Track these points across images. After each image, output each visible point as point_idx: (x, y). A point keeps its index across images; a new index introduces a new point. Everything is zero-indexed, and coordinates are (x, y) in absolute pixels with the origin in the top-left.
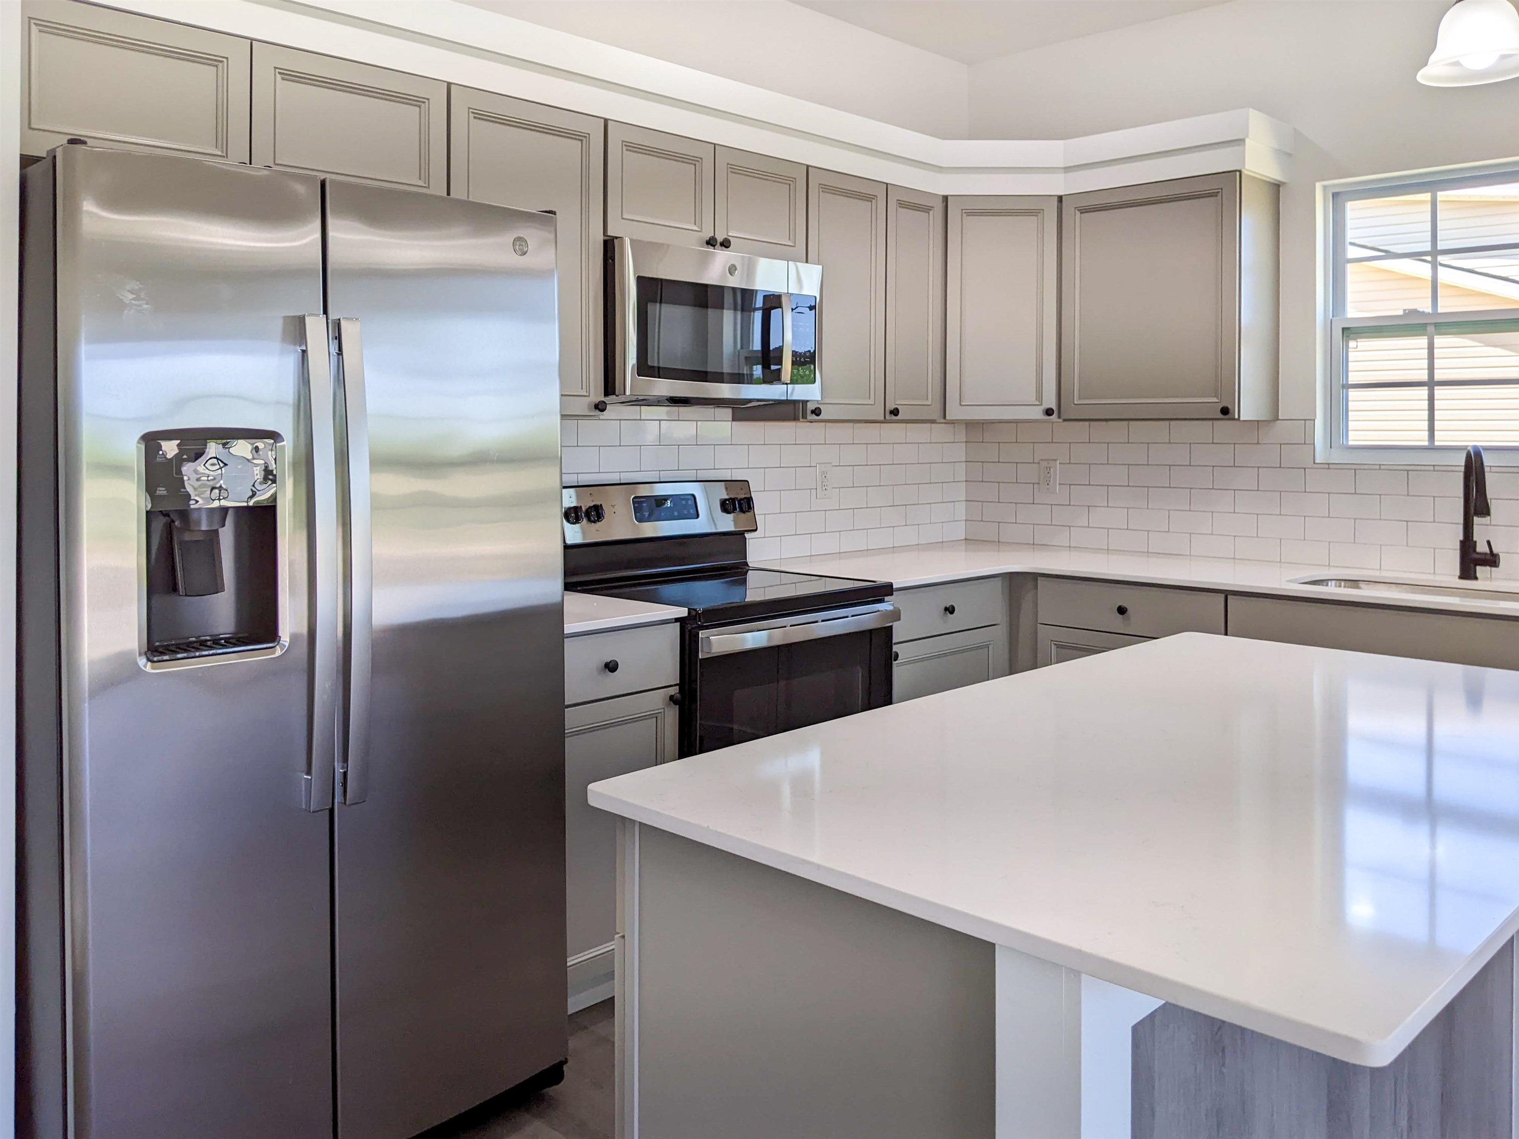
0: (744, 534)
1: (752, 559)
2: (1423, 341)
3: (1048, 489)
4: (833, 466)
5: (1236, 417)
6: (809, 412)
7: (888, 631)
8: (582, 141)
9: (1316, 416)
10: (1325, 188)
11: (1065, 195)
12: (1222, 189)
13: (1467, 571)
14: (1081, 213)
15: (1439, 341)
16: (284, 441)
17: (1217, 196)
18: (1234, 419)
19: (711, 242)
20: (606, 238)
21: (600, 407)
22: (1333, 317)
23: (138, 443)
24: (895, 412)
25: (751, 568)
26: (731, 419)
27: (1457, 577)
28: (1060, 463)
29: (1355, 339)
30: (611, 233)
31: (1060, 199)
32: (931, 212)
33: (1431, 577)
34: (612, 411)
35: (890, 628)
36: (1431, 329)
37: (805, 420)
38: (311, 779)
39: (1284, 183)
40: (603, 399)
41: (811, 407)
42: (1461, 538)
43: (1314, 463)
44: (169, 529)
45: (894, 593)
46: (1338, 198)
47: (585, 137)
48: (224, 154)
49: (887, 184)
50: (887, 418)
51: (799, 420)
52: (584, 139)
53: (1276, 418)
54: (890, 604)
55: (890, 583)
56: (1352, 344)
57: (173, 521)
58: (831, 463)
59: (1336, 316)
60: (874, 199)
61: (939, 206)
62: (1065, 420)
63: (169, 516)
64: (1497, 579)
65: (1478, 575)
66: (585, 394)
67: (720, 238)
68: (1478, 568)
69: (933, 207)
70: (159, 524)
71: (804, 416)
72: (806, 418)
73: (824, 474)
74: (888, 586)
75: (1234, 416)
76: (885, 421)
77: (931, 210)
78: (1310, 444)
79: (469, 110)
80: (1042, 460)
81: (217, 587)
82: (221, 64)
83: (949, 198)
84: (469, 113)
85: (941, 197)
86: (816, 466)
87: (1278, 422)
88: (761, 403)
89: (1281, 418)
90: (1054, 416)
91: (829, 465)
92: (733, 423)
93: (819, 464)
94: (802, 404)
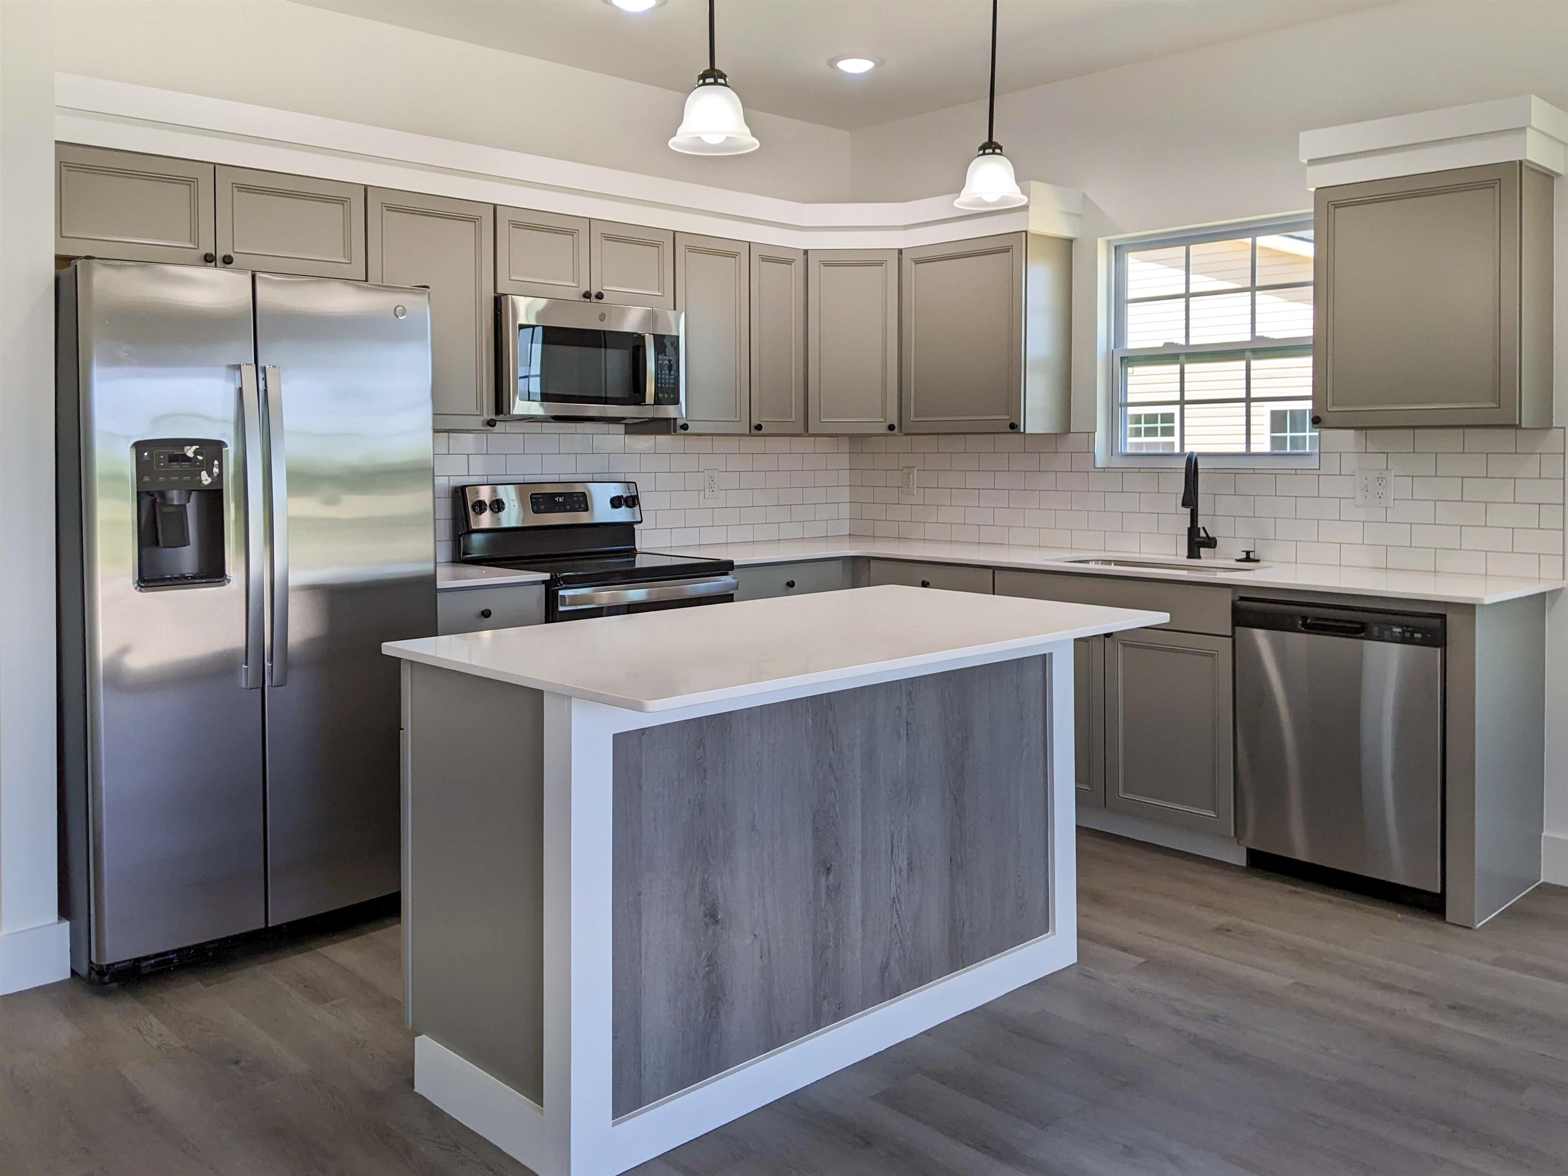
0: (634, 525)
1: (639, 544)
2: (1177, 368)
3: (908, 492)
4: (720, 472)
5: (1022, 430)
6: (678, 428)
8: (475, 222)
9: (1096, 429)
10: (1109, 242)
11: (905, 248)
12: (1012, 246)
13: (1193, 553)
14: (916, 264)
15: (1188, 367)
16: (227, 447)
17: (1009, 251)
18: (1020, 432)
19: (587, 295)
20: (496, 295)
21: (491, 423)
22: (1115, 347)
23: (131, 447)
24: (759, 427)
25: (638, 552)
26: (624, 433)
27: (1186, 557)
28: (917, 470)
29: (1131, 366)
30: (499, 291)
31: (900, 251)
32: (793, 264)
33: (1174, 558)
34: (499, 427)
35: (732, 596)
36: (1182, 358)
37: (675, 433)
38: (247, 668)
39: (1075, 239)
40: (494, 417)
41: (680, 422)
42: (1189, 526)
43: (1095, 468)
44: (154, 503)
45: (735, 569)
46: (1119, 251)
47: (478, 219)
48: (196, 247)
49: (749, 243)
50: (752, 432)
51: (670, 433)
52: (477, 221)
53: (1069, 432)
54: (731, 577)
55: (731, 560)
56: (1130, 370)
57: (155, 499)
58: (718, 469)
59: (1118, 347)
60: (737, 255)
61: (800, 258)
62: (906, 434)
63: (152, 496)
64: (1219, 558)
65: (1201, 555)
66: (479, 413)
67: (594, 292)
68: (1202, 549)
69: (795, 260)
70: (147, 501)
71: (675, 431)
72: (676, 432)
73: (712, 478)
74: (731, 562)
75: (1020, 429)
76: (751, 435)
77: (793, 262)
78: (1091, 452)
79: (382, 206)
80: (904, 467)
81: (185, 542)
82: (192, 184)
83: (809, 251)
84: (382, 208)
85: (803, 251)
86: (704, 472)
87: (1070, 435)
88: (634, 420)
89: (1072, 431)
90: (896, 431)
91: (716, 471)
92: (626, 436)
93: (707, 470)
94: (672, 421)
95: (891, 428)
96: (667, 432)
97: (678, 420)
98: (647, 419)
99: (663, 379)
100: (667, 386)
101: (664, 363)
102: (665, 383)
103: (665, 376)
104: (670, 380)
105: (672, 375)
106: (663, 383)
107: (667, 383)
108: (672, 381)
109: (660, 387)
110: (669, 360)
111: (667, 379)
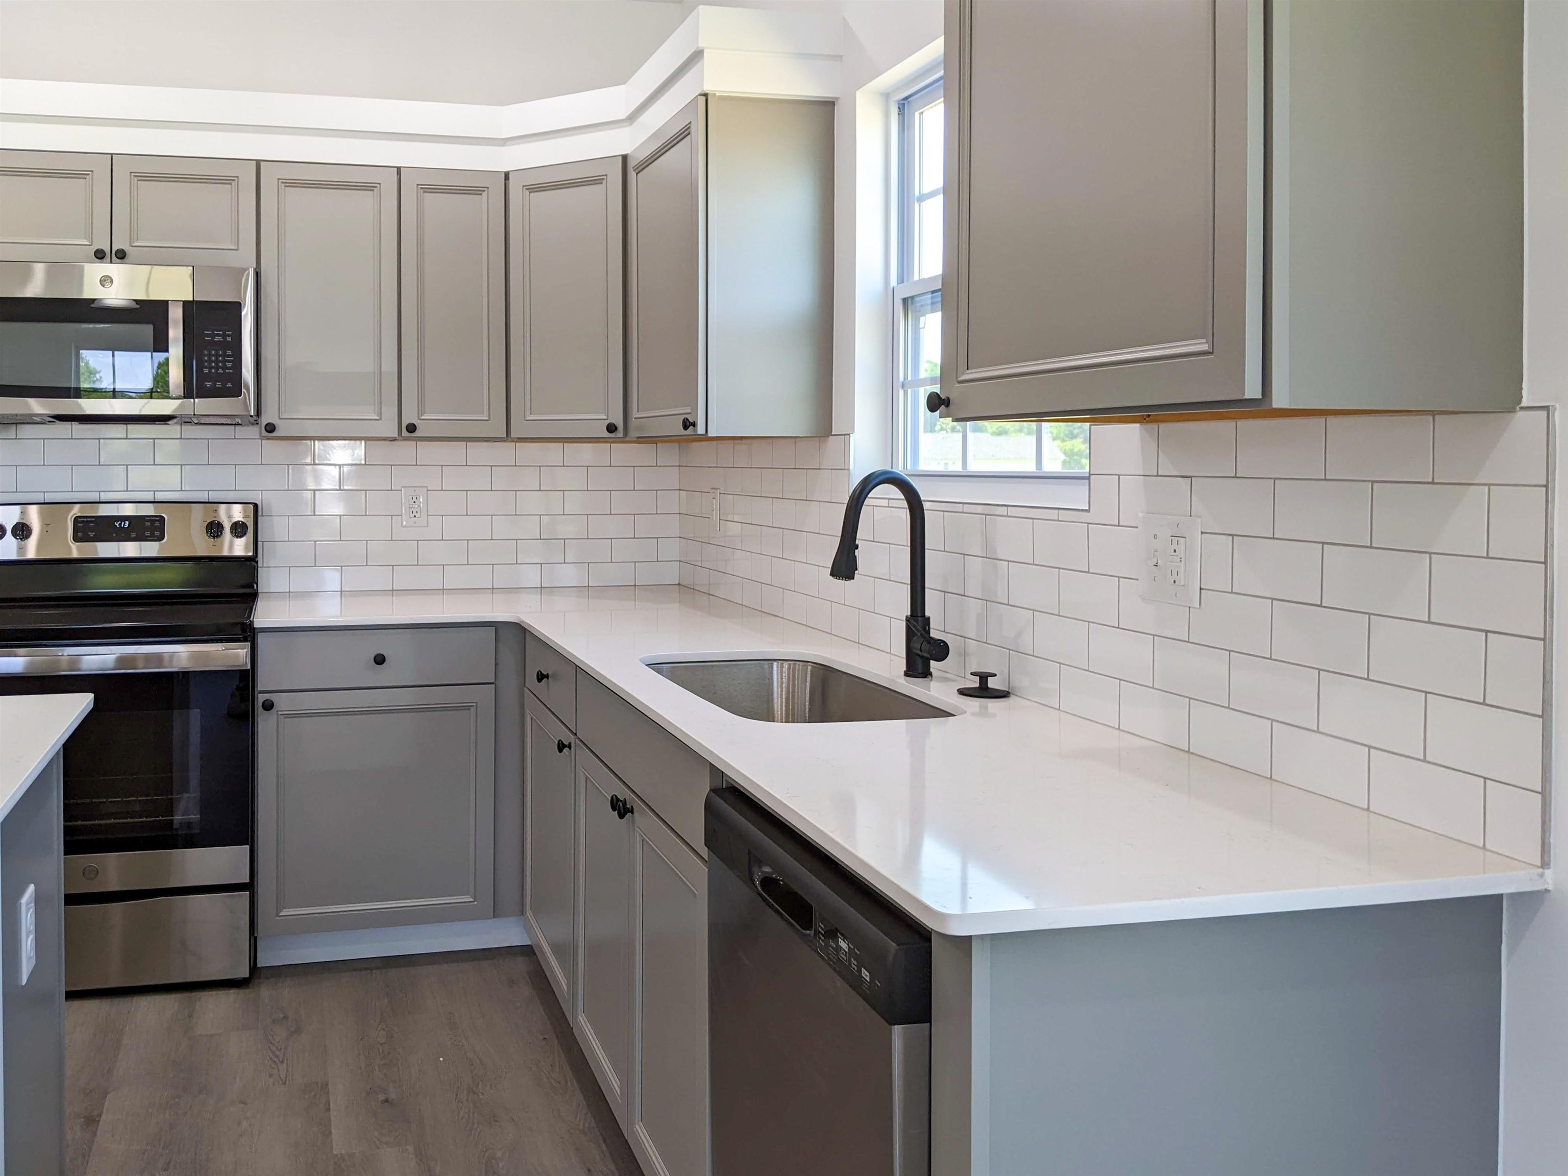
3: (714, 525)
4: (430, 491)
5: (702, 432)
9: (853, 429)
10: (885, 96)
11: (628, 153)
12: (691, 123)
13: (914, 667)
14: (636, 174)
19: (99, 254)
22: (897, 284)
26: (260, 437)
28: (720, 493)
31: (624, 159)
32: (485, 194)
39: (836, 100)
42: (909, 614)
49: (399, 168)
53: (830, 434)
58: (426, 487)
59: (904, 281)
60: (377, 187)
61: (498, 185)
69: (487, 188)
73: (414, 500)
75: (697, 430)
76: (410, 439)
77: (484, 191)
78: (847, 469)
80: (712, 488)
83: (512, 173)
85: (501, 174)
86: (401, 490)
87: (831, 437)
89: (833, 433)
90: (620, 433)
91: (425, 489)
92: (264, 441)
93: (403, 487)
95: (611, 428)
99: (213, 361)
100: (220, 371)
101: (215, 339)
102: (217, 368)
103: (217, 359)
104: (227, 364)
105: (229, 356)
106: (213, 368)
107: (221, 368)
108: (229, 365)
109: (207, 373)
110: (224, 336)
111: (220, 361)
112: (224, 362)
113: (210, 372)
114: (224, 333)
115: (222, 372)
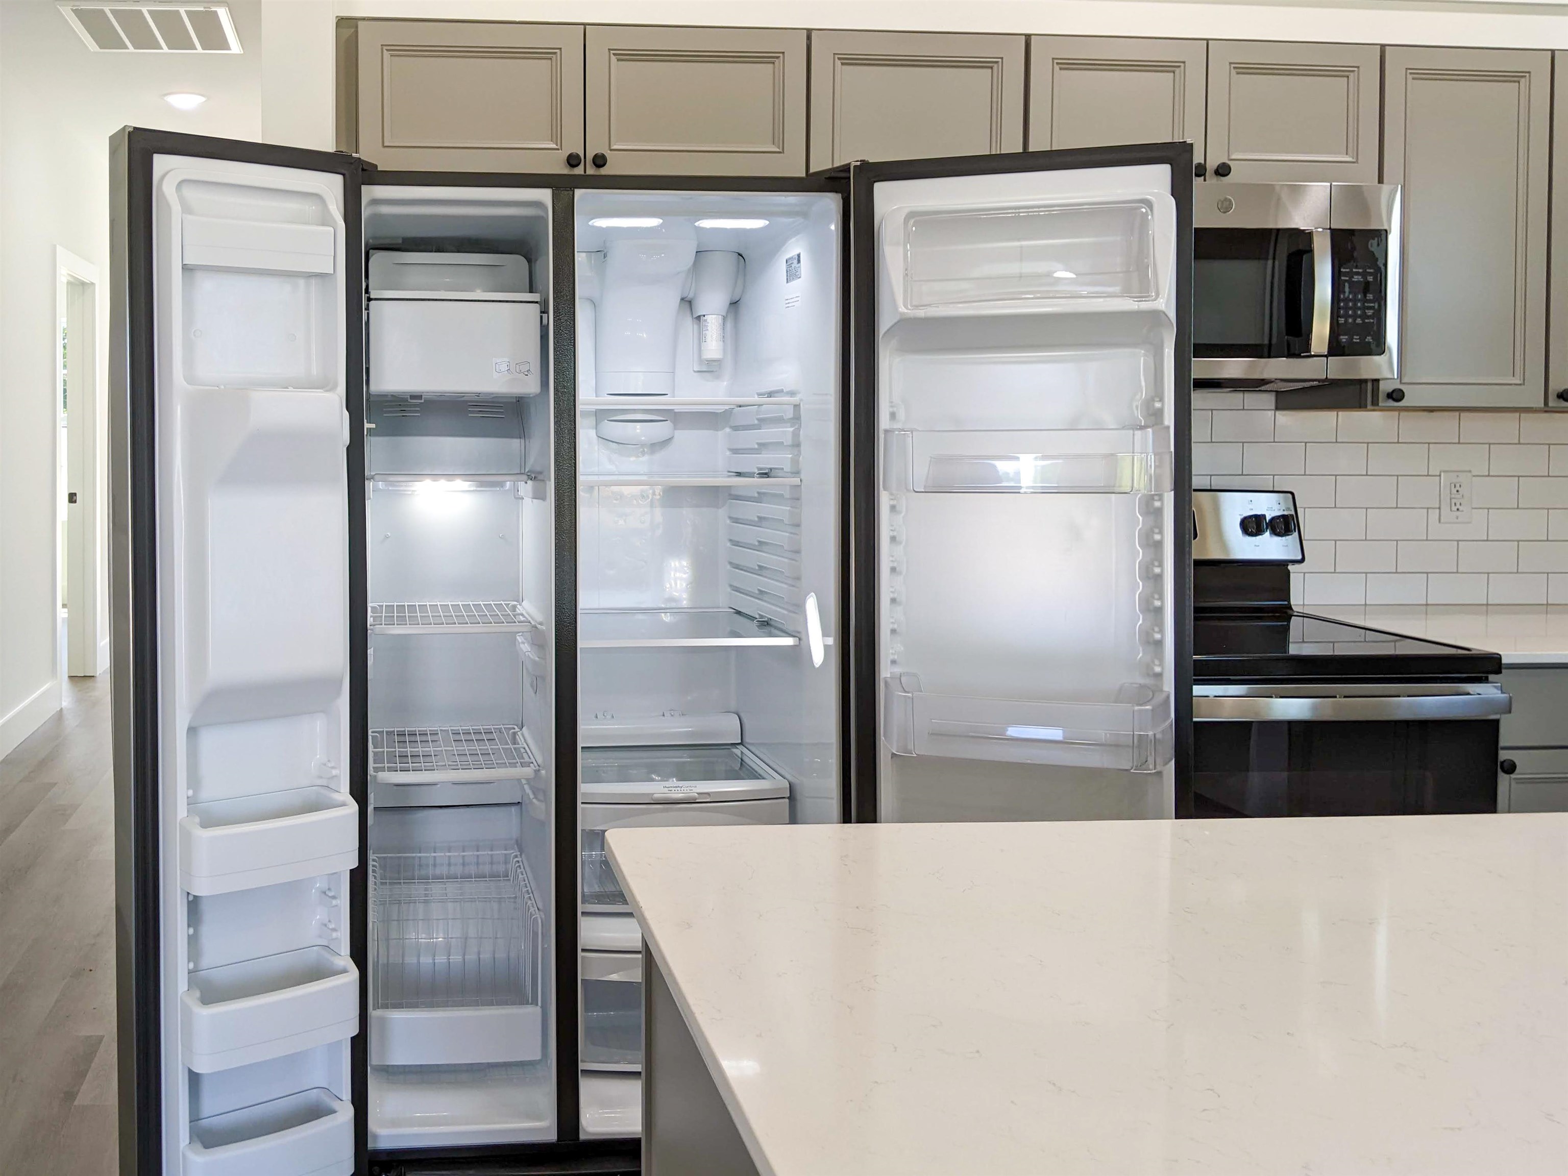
0: (1288, 565)
1: (1297, 600)
4: (1474, 476)
6: (1382, 396)
7: (1494, 725)
25: (1295, 614)
26: (1273, 407)
35: (1496, 722)
37: (1376, 407)
41: (1385, 387)
45: (1503, 671)
48: (559, 147)
49: (1553, 51)
50: (1550, 404)
51: (1366, 407)
54: (1495, 687)
55: (1498, 654)
58: (1470, 471)
60: (1525, 77)
67: (1212, 165)
71: (1375, 402)
72: (1379, 405)
73: (1456, 487)
74: (1493, 658)
76: (1547, 409)
86: (1439, 475)
88: (1292, 384)
91: (1469, 474)
92: (1277, 413)
93: (1445, 471)
94: (1370, 385)
96: (1360, 405)
97: (1381, 382)
98: (1315, 383)
99: (1351, 308)
100: (1359, 321)
101: (1353, 279)
102: (1355, 317)
103: (1355, 304)
104: (1366, 311)
105: (1370, 301)
106: (1350, 316)
107: (1360, 317)
108: (1370, 312)
109: (1342, 323)
110: (1364, 274)
111: (1359, 308)
112: (1364, 308)
113: (1346, 321)
114: (1365, 271)
115: (1361, 322)
